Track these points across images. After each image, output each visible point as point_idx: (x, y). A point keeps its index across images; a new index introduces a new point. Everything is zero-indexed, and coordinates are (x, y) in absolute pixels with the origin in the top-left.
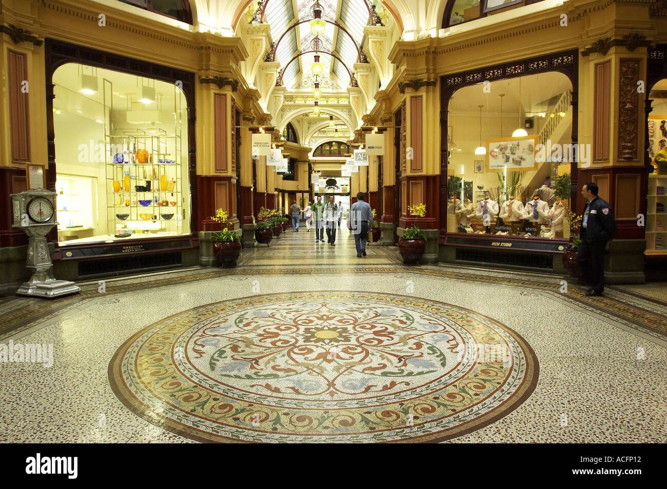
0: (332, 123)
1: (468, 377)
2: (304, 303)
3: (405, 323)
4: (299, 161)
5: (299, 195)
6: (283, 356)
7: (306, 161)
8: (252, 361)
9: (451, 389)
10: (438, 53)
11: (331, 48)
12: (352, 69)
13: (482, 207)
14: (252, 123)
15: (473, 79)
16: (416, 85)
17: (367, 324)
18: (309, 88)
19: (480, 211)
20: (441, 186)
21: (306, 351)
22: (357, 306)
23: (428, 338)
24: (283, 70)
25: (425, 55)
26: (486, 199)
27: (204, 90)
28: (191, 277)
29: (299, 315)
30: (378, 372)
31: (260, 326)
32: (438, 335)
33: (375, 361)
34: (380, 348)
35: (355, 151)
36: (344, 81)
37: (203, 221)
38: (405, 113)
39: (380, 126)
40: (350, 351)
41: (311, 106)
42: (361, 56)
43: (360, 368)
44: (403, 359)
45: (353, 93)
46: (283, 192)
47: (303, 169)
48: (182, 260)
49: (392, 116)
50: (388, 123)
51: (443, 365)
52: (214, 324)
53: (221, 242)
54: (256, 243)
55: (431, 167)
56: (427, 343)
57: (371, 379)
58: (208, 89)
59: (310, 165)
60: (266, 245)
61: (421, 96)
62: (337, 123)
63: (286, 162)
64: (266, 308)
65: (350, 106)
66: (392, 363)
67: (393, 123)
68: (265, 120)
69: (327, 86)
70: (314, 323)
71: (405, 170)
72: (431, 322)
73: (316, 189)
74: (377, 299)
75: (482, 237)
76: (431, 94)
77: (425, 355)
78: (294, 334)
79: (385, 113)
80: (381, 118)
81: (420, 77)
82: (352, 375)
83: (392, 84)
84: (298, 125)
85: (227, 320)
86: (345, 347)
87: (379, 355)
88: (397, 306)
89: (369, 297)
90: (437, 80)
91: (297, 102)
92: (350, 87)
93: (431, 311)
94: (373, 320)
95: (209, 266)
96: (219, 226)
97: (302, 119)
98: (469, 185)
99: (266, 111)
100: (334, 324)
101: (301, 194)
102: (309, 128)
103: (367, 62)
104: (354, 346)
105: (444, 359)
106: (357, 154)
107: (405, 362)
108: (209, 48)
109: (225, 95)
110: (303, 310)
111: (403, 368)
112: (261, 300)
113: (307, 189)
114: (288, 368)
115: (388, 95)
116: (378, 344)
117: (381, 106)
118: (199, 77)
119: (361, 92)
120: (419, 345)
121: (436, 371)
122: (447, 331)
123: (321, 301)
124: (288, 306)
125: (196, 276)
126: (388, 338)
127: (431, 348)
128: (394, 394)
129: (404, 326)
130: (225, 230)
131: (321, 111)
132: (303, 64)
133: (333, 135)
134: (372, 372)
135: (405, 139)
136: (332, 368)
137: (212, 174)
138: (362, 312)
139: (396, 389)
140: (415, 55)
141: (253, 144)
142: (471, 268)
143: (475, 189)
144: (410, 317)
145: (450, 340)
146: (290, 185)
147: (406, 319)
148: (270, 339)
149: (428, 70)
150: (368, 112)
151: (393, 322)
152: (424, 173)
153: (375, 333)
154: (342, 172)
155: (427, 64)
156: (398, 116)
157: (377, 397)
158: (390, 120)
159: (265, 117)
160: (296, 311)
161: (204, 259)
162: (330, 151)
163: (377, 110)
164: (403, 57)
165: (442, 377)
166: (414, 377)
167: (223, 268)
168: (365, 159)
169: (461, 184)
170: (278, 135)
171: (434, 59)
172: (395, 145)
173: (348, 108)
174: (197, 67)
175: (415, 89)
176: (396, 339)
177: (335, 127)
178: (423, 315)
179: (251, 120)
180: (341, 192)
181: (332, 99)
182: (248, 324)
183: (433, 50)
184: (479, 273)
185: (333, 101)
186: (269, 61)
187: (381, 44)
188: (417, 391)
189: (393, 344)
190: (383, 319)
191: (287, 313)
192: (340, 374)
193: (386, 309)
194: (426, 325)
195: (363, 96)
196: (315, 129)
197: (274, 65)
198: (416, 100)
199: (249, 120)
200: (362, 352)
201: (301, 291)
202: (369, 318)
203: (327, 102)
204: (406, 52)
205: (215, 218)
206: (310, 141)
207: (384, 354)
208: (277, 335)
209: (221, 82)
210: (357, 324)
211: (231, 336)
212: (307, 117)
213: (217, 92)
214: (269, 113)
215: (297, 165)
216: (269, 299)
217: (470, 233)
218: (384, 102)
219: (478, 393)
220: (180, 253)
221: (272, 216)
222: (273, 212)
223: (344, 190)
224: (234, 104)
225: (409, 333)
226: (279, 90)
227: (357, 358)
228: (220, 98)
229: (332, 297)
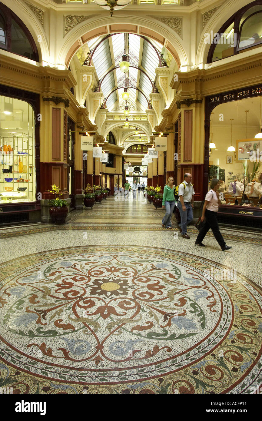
0: (137, 132)
1: (226, 343)
2: (102, 255)
3: (173, 277)
4: (116, 156)
5: (116, 177)
6: (69, 309)
7: (121, 156)
8: (41, 314)
9: (210, 361)
10: (204, 81)
11: (136, 85)
12: (149, 98)
13: (232, 186)
14: (82, 130)
15: (228, 98)
16: (188, 102)
17: (144, 277)
18: (122, 111)
19: (231, 189)
20: (204, 171)
21: (89, 304)
22: (140, 259)
23: (191, 294)
24: (106, 99)
25: (195, 82)
26: (235, 181)
27: (46, 106)
28: (32, 230)
29: (94, 266)
30: (145, 333)
31: (62, 276)
32: (200, 291)
33: (144, 318)
34: (151, 303)
35: (149, 149)
36: (144, 107)
37: (44, 192)
38: (181, 122)
39: (165, 132)
40: (125, 305)
41: (123, 121)
42: (155, 89)
43: (129, 326)
44: (168, 317)
45: (150, 113)
46: (106, 174)
47: (119, 160)
48: (29, 218)
49: (173, 126)
50: (170, 130)
51: (203, 326)
52: (28, 273)
53: (54, 207)
54: (84, 207)
55: (198, 159)
56: (190, 300)
57: (137, 341)
58: (48, 105)
59: (123, 158)
60: (90, 208)
61: (192, 110)
62: (140, 133)
63: (106, 156)
64: (72, 258)
65: (148, 122)
66: (158, 321)
67: (173, 130)
68: (93, 129)
69: (134, 109)
70: (103, 275)
71: (180, 160)
72: (194, 276)
73: (127, 173)
74: (155, 253)
75: (232, 207)
76: (198, 109)
77: (188, 313)
78: (85, 285)
79: (168, 124)
80: (166, 127)
81: (191, 97)
82: (122, 335)
83: (173, 104)
84: (116, 133)
85: (40, 269)
86: (122, 300)
87: (148, 311)
88: (169, 260)
89: (150, 252)
90: (202, 99)
91: (115, 119)
92: (148, 109)
93: (194, 266)
94: (149, 273)
95: (47, 222)
96: (54, 196)
97: (119, 130)
98: (222, 172)
99: (93, 123)
100: (118, 276)
101: (117, 176)
102: (123, 135)
103: (158, 93)
104: (129, 300)
105: (204, 319)
106: (150, 151)
107: (169, 322)
108: (49, 77)
109: (60, 109)
110: (98, 262)
111: (167, 328)
112: (71, 252)
113: (121, 173)
114: (68, 324)
115: (170, 113)
116: (150, 298)
117: (166, 120)
118: (43, 97)
119: (154, 113)
120: (183, 301)
121: (196, 334)
122: (206, 287)
123: (114, 253)
124: (88, 257)
125: (35, 230)
126: (159, 293)
127: (193, 305)
128: (156, 363)
129: (173, 280)
130: (57, 199)
131: (130, 125)
132: (119, 96)
133: (138, 140)
134: (140, 332)
135: (180, 139)
136: (106, 325)
137: (50, 162)
138: (142, 265)
139: (159, 356)
140: (188, 82)
141: (82, 143)
142: (224, 229)
143: (227, 174)
144: (178, 271)
145: (209, 297)
146: (110, 170)
147: (175, 273)
148: (64, 290)
149: (196, 92)
150: (158, 125)
151: (164, 276)
152: (193, 163)
153: (149, 287)
154: (142, 162)
155: (196, 88)
156: (177, 126)
157: (138, 367)
158: (171, 128)
159: (93, 127)
160: (93, 263)
161: (44, 218)
162: (136, 150)
163: (163, 122)
164: (180, 84)
165: (202, 341)
166: (176, 341)
167: (55, 224)
168: (155, 154)
169: (217, 171)
170: (103, 139)
171: (201, 84)
172: (174, 145)
173: (147, 123)
174: (41, 90)
175: (187, 105)
176: (165, 293)
177: (139, 135)
178: (189, 269)
179: (82, 128)
180: (143, 175)
181: (137, 117)
182: (53, 274)
183: (200, 78)
184: (230, 233)
185: (137, 119)
186: (96, 92)
187: (166, 79)
188: (178, 361)
189: (161, 300)
190: (157, 273)
191: (86, 264)
192: (111, 333)
193: (160, 263)
194: (190, 279)
195: (156, 116)
196: (127, 136)
197: (99, 95)
198: (188, 113)
199: (80, 128)
200: (134, 307)
201: (101, 244)
202: (146, 271)
203: (134, 119)
204: (181, 80)
205: (51, 190)
206: (124, 144)
207: (153, 310)
208: (71, 285)
209: (57, 101)
210: (136, 276)
211: (35, 285)
212: (122, 129)
213: (54, 107)
214: (95, 124)
215: (115, 158)
216: (77, 251)
217: (224, 204)
218: (167, 117)
219: (236, 367)
220: (28, 213)
221: (96, 189)
222: (98, 187)
223: (144, 174)
224: (66, 115)
225: (176, 287)
226: (103, 111)
227: (130, 313)
228: (56, 111)
229: (123, 250)
